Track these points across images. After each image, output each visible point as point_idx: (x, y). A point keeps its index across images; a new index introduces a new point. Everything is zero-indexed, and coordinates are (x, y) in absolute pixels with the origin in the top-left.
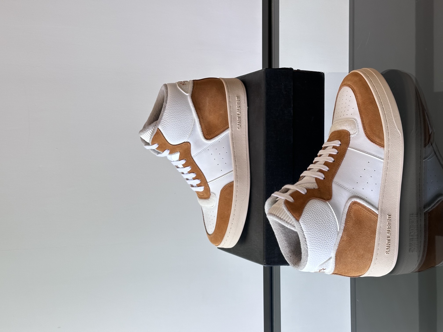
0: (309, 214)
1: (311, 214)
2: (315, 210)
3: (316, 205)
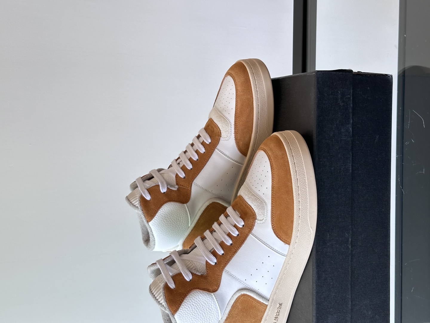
0: (187, 309)
1: (190, 309)
2: (195, 303)
3: (197, 298)
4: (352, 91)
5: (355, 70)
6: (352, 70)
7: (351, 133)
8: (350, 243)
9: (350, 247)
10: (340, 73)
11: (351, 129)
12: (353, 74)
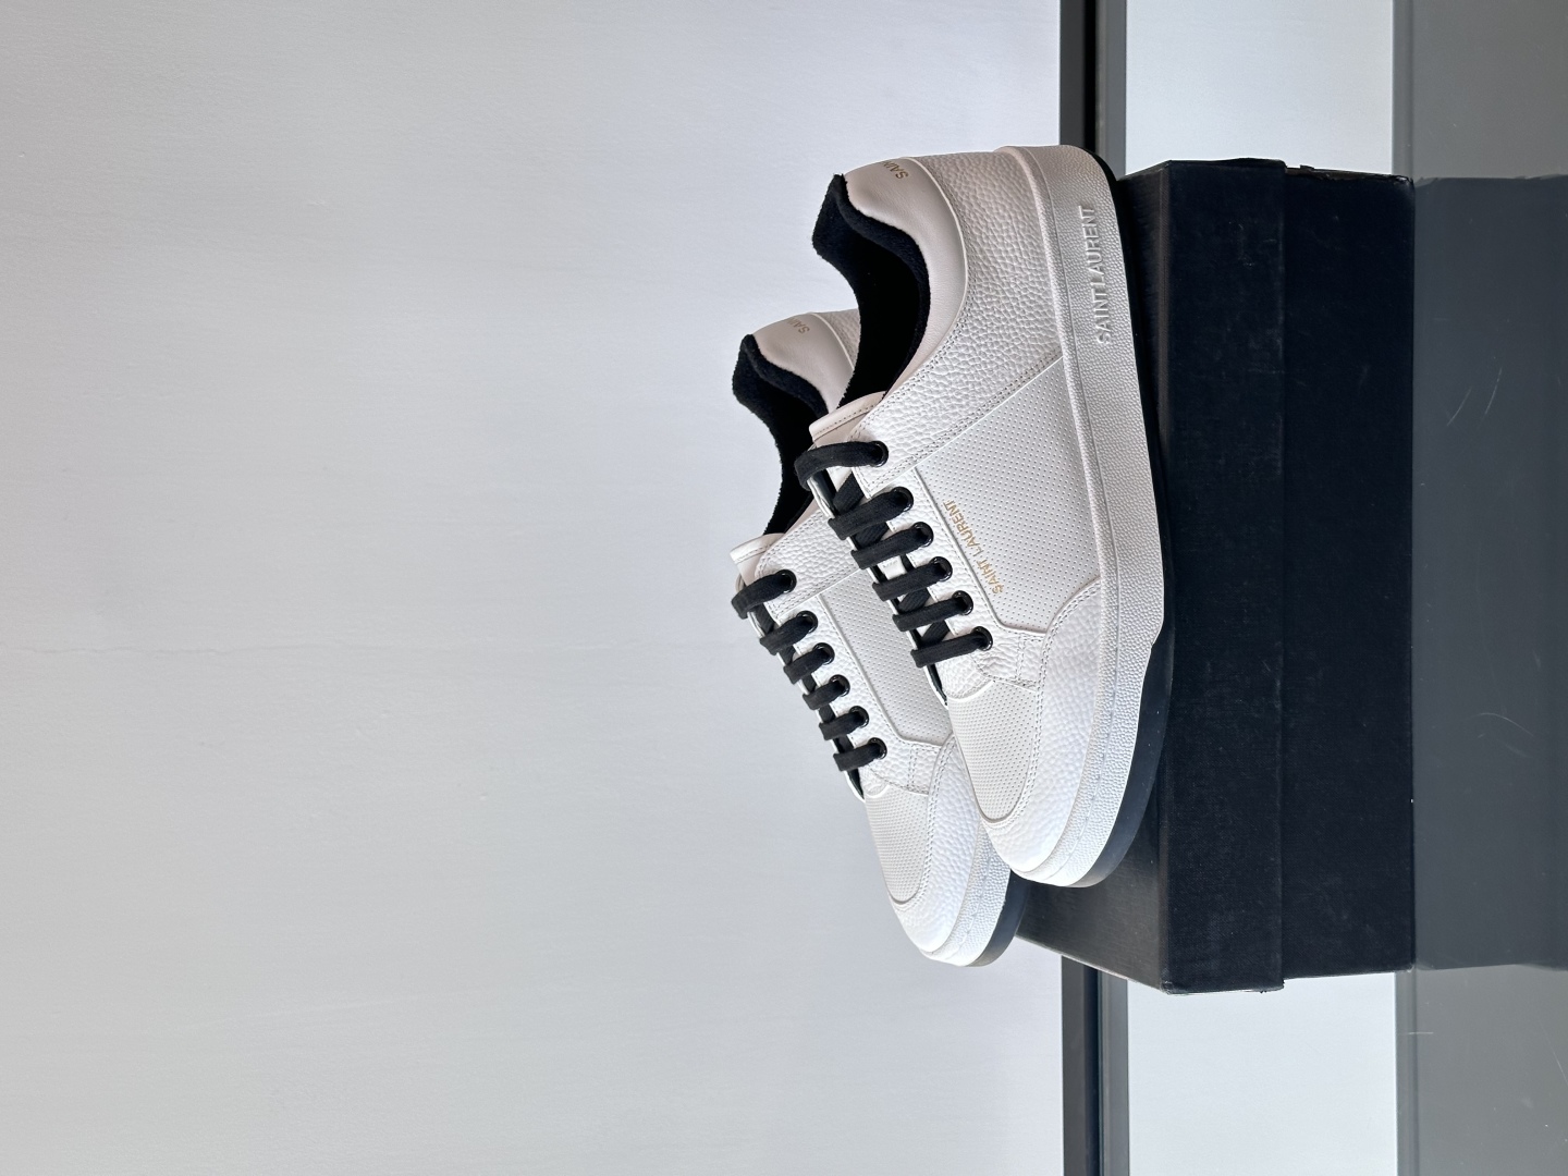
4: (1281, 226)
5: (1293, 163)
6: (1283, 163)
7: (1281, 354)
8: (1278, 693)
9: (1278, 706)
10: (1243, 170)
11: (1279, 341)
12: (1287, 175)
